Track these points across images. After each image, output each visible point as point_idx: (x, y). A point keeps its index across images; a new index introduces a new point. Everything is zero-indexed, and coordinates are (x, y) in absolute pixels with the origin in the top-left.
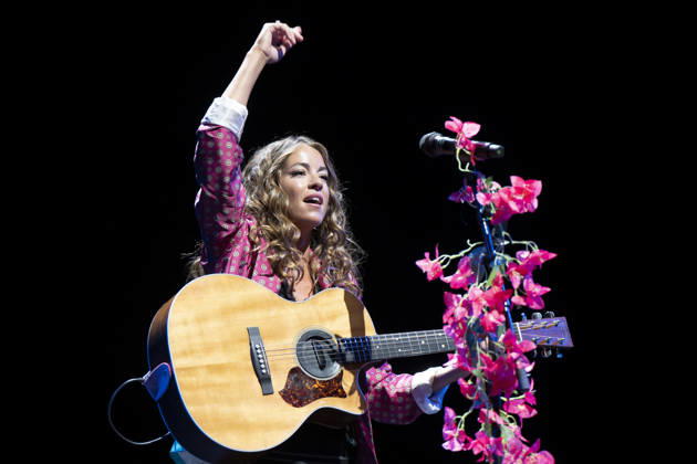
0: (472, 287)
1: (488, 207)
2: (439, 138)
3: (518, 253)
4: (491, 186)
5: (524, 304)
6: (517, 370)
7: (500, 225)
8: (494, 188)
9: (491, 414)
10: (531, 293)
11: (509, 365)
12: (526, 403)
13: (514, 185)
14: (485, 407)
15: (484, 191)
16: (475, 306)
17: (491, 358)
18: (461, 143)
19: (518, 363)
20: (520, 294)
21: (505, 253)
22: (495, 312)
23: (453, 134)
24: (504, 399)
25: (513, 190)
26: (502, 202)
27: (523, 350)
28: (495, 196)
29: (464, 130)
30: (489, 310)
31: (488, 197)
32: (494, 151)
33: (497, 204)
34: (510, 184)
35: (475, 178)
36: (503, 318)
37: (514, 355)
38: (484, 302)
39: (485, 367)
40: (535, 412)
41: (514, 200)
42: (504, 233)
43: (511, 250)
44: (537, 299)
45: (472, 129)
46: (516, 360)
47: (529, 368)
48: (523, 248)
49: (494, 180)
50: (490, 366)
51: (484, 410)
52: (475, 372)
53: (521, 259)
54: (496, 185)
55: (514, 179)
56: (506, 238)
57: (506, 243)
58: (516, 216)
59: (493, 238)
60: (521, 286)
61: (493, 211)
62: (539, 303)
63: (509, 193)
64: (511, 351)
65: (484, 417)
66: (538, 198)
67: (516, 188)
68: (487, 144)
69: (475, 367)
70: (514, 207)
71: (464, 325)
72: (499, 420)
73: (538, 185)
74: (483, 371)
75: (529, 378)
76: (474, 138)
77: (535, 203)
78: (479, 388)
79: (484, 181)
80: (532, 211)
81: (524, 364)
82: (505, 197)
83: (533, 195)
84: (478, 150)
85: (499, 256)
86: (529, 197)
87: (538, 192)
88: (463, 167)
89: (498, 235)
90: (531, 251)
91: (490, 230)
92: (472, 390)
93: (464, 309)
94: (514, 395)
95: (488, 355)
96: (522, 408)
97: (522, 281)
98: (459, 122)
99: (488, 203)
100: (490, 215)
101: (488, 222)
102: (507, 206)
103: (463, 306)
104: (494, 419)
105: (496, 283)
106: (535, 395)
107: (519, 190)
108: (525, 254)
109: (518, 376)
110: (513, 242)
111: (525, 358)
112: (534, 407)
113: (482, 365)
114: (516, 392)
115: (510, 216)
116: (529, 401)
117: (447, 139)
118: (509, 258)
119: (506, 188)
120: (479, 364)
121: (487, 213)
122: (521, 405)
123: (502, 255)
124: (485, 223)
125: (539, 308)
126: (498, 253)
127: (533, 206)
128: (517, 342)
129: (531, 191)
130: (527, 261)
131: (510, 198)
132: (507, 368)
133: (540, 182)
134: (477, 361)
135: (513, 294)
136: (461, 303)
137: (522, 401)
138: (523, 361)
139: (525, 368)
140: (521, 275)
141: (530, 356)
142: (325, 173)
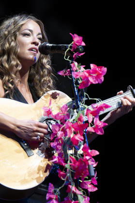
0: (67, 122)
1: (78, 79)
3: (92, 104)
4: (80, 69)
5: (94, 131)
6: (88, 165)
7: (83, 89)
9: (74, 189)
10: (98, 126)
11: (85, 163)
13: (92, 68)
14: (71, 185)
15: (76, 71)
16: (68, 131)
17: (75, 159)
19: (89, 162)
20: (91, 126)
22: (79, 135)
24: (81, 181)
25: (91, 71)
26: (85, 77)
27: (92, 155)
28: (82, 74)
30: (75, 134)
33: (82, 78)
36: (82, 138)
37: (88, 158)
38: (73, 129)
39: (72, 164)
40: (96, 189)
42: (85, 94)
43: (88, 103)
44: (100, 129)
46: (88, 160)
47: (95, 165)
48: (95, 102)
50: (75, 163)
52: (67, 166)
53: (93, 108)
54: (82, 68)
55: (92, 66)
56: (87, 97)
57: (86, 99)
59: (79, 97)
60: (93, 122)
61: (80, 82)
62: (102, 132)
64: (86, 156)
65: (70, 189)
66: (104, 76)
69: (67, 163)
70: (91, 80)
71: (62, 141)
72: (78, 192)
75: (95, 170)
77: (102, 78)
78: (68, 175)
80: (100, 83)
81: (93, 163)
82: (87, 74)
83: (101, 74)
88: (66, 57)
89: (82, 95)
91: (78, 91)
92: (64, 176)
93: (63, 132)
95: (74, 157)
97: (93, 119)
99: (78, 77)
102: (88, 79)
104: (75, 191)
105: (80, 119)
106: (97, 180)
107: (95, 72)
108: (96, 105)
109: (89, 169)
110: (90, 99)
111: (93, 159)
112: (96, 186)
113: (71, 162)
114: (87, 178)
118: (86, 107)
119: (88, 70)
120: (69, 162)
121: (77, 83)
122: (90, 184)
123: (84, 105)
124: (75, 88)
125: (101, 134)
126: (81, 104)
127: (101, 80)
128: (89, 151)
129: (100, 72)
130: (96, 109)
131: (90, 75)
132: (83, 164)
133: (106, 68)
134: (68, 160)
135: (88, 126)
136: (61, 129)
137: (90, 182)
138: (92, 161)
139: (93, 164)
140: (93, 115)
141: (96, 158)
142: (41, 36)
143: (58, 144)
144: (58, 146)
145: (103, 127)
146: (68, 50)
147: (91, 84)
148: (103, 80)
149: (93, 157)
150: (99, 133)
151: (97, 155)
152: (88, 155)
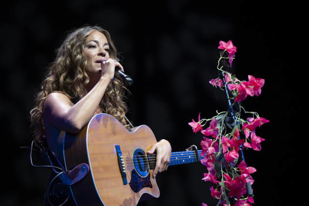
1: (233, 91)
3: (248, 119)
4: (234, 80)
5: (250, 147)
6: (246, 183)
10: (255, 142)
12: (248, 202)
13: (249, 80)
14: (226, 204)
19: (247, 179)
20: (248, 141)
22: (234, 151)
24: (236, 199)
25: (249, 83)
26: (242, 89)
27: (250, 173)
28: (238, 86)
30: (230, 149)
33: (238, 90)
36: (238, 155)
37: (245, 175)
38: (229, 145)
39: (226, 181)
41: (249, 89)
42: (240, 107)
43: (244, 116)
44: (257, 145)
47: (252, 183)
48: (251, 116)
49: (236, 77)
50: (230, 180)
52: (222, 184)
53: (250, 122)
54: (237, 80)
55: (250, 77)
60: (249, 137)
61: (235, 94)
62: (259, 148)
63: (246, 84)
64: (243, 173)
66: (262, 89)
69: (221, 181)
70: (248, 92)
71: (213, 157)
74: (225, 183)
77: (260, 91)
78: (223, 193)
80: (258, 95)
81: (250, 180)
82: (244, 86)
83: (259, 87)
87: (262, 86)
90: (255, 117)
91: (232, 104)
92: (218, 195)
93: (213, 148)
94: (242, 198)
97: (250, 134)
100: (233, 96)
102: (245, 92)
105: (235, 134)
107: (252, 83)
108: (252, 119)
110: (246, 112)
111: (251, 176)
113: (224, 179)
114: (243, 196)
116: (250, 201)
118: (243, 121)
120: (222, 179)
121: (231, 95)
122: (246, 203)
123: (239, 119)
124: (229, 101)
125: (259, 150)
126: (237, 118)
127: (258, 93)
128: (247, 168)
129: (259, 85)
130: (253, 123)
131: (247, 87)
132: (241, 182)
133: (264, 80)
134: (221, 177)
135: (245, 142)
136: (212, 145)
137: (246, 201)
138: (250, 179)
139: (250, 182)
140: (250, 130)
141: (253, 176)
142: (107, 47)
143: (208, 161)
144: (209, 163)
145: (260, 143)
146: (220, 59)
147: (247, 97)
148: (260, 93)
149: (251, 174)
150: (256, 149)
151: (255, 173)
152: (246, 172)
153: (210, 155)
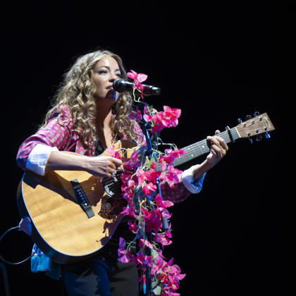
0: (138, 169)
1: (150, 123)
2: (123, 82)
3: (166, 150)
4: (152, 111)
6: (162, 217)
7: (156, 133)
8: (154, 112)
9: (146, 243)
10: (172, 173)
11: (158, 215)
12: (166, 237)
13: (165, 111)
14: (143, 238)
15: (148, 114)
16: (140, 180)
17: (147, 210)
18: (136, 86)
21: (159, 150)
22: (151, 184)
23: (131, 80)
24: (154, 234)
25: (164, 114)
26: (158, 120)
27: (166, 206)
28: (154, 117)
29: (138, 78)
30: (148, 182)
31: (150, 117)
32: (155, 91)
33: (155, 121)
34: (163, 111)
35: (143, 106)
36: (155, 187)
37: (161, 209)
38: (145, 178)
39: (144, 215)
40: (171, 242)
41: (165, 120)
42: (158, 138)
43: (162, 149)
45: (142, 77)
46: (162, 212)
47: (169, 217)
48: (168, 147)
49: (154, 108)
50: (146, 214)
51: (142, 240)
52: (138, 218)
53: (167, 154)
54: (155, 111)
55: (165, 108)
56: (160, 141)
57: (159, 144)
58: (166, 129)
59: (152, 141)
61: (152, 126)
63: (162, 116)
64: (159, 207)
65: (142, 244)
66: (179, 119)
67: (166, 113)
68: (151, 87)
69: (139, 215)
70: (164, 123)
71: (133, 190)
72: (151, 246)
73: (179, 112)
74: (143, 217)
75: (169, 222)
76: (144, 83)
77: (177, 122)
78: (140, 227)
79: (148, 108)
80: (175, 126)
82: (160, 117)
83: (175, 117)
84: (146, 90)
85: (155, 152)
86: (173, 118)
87: (178, 116)
88: (137, 99)
89: (155, 139)
90: (173, 149)
91: (150, 137)
92: (136, 229)
93: (133, 181)
94: (160, 232)
95: (146, 208)
96: (164, 239)
98: (135, 73)
99: (150, 120)
100: (150, 127)
101: (150, 132)
102: (161, 123)
103: (133, 179)
104: (147, 245)
105: (152, 167)
106: (171, 232)
107: (168, 114)
108: (170, 151)
109: (162, 221)
110: (163, 144)
111: (167, 211)
112: (170, 239)
113: (142, 214)
114: (161, 230)
115: (162, 129)
116: (167, 235)
117: (128, 83)
118: (160, 153)
119: (160, 112)
120: (140, 213)
123: (157, 151)
126: (154, 150)
127: (175, 123)
128: (163, 202)
129: (174, 115)
130: (170, 155)
132: (156, 216)
133: (180, 110)
137: (164, 235)
138: (166, 213)
139: (166, 217)
140: (167, 163)
141: (170, 210)
142: (119, 72)
143: (128, 194)
146: (134, 90)
149: (167, 208)
151: (172, 207)
152: (162, 206)
153: (130, 188)
